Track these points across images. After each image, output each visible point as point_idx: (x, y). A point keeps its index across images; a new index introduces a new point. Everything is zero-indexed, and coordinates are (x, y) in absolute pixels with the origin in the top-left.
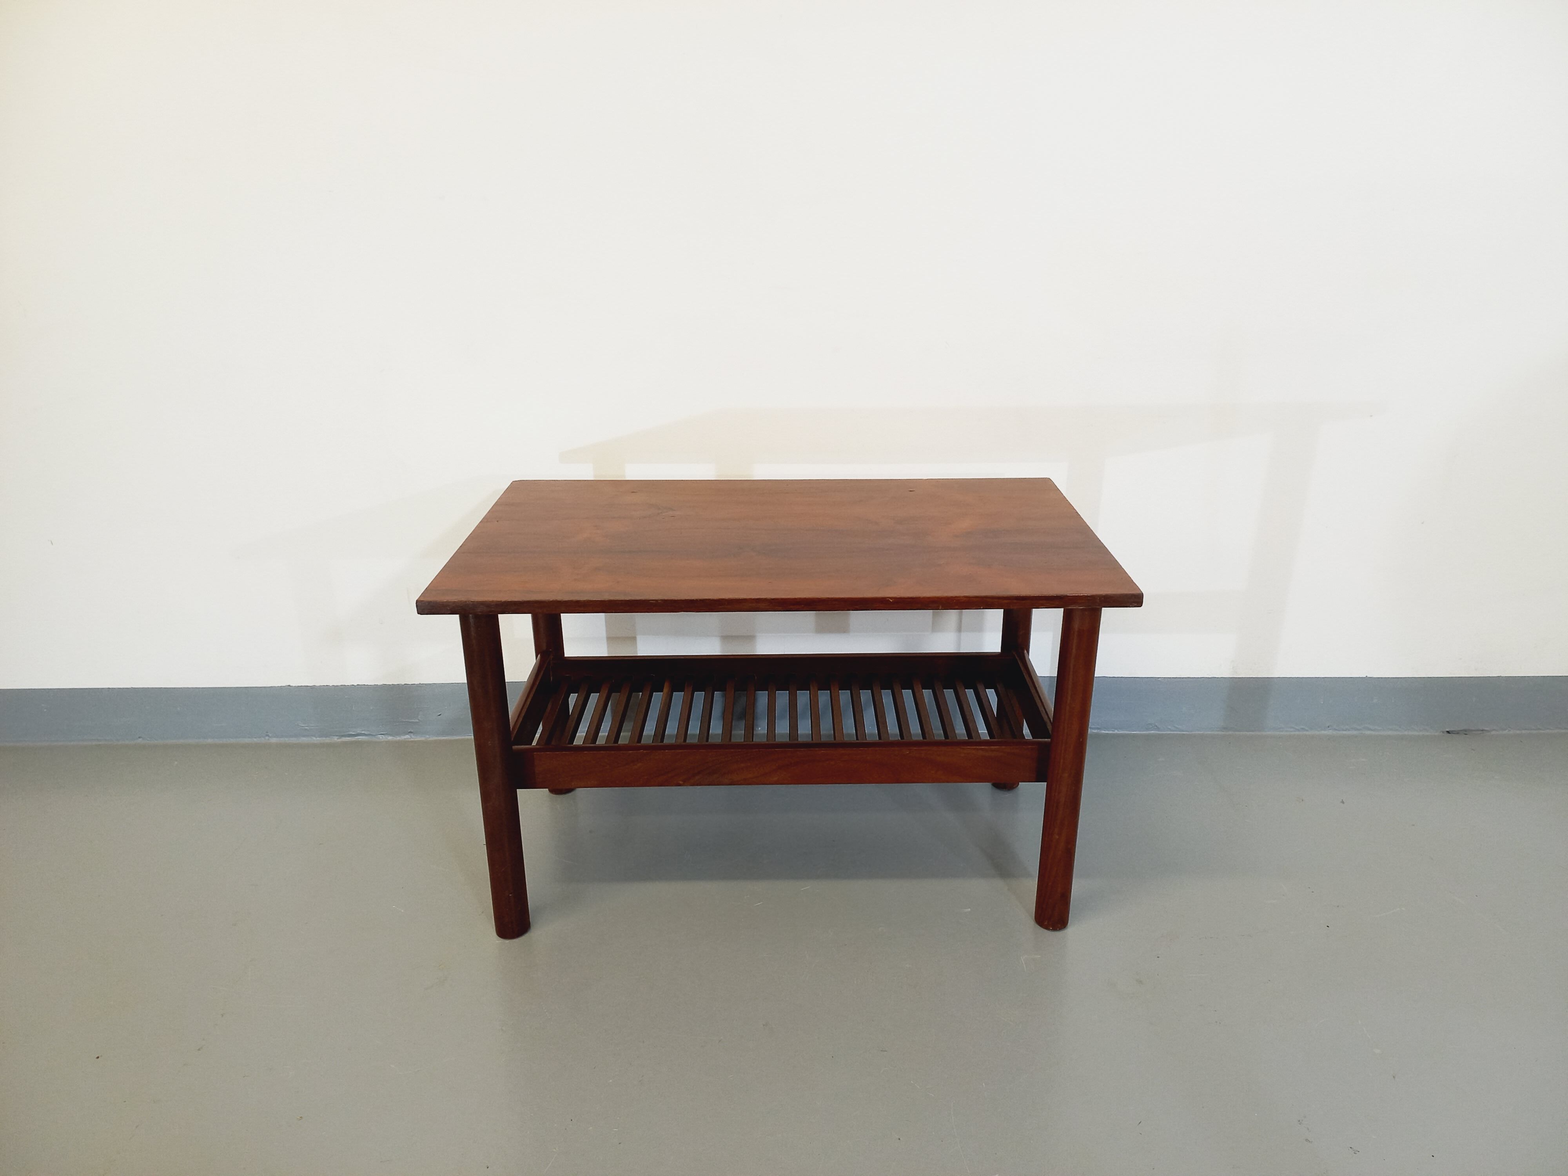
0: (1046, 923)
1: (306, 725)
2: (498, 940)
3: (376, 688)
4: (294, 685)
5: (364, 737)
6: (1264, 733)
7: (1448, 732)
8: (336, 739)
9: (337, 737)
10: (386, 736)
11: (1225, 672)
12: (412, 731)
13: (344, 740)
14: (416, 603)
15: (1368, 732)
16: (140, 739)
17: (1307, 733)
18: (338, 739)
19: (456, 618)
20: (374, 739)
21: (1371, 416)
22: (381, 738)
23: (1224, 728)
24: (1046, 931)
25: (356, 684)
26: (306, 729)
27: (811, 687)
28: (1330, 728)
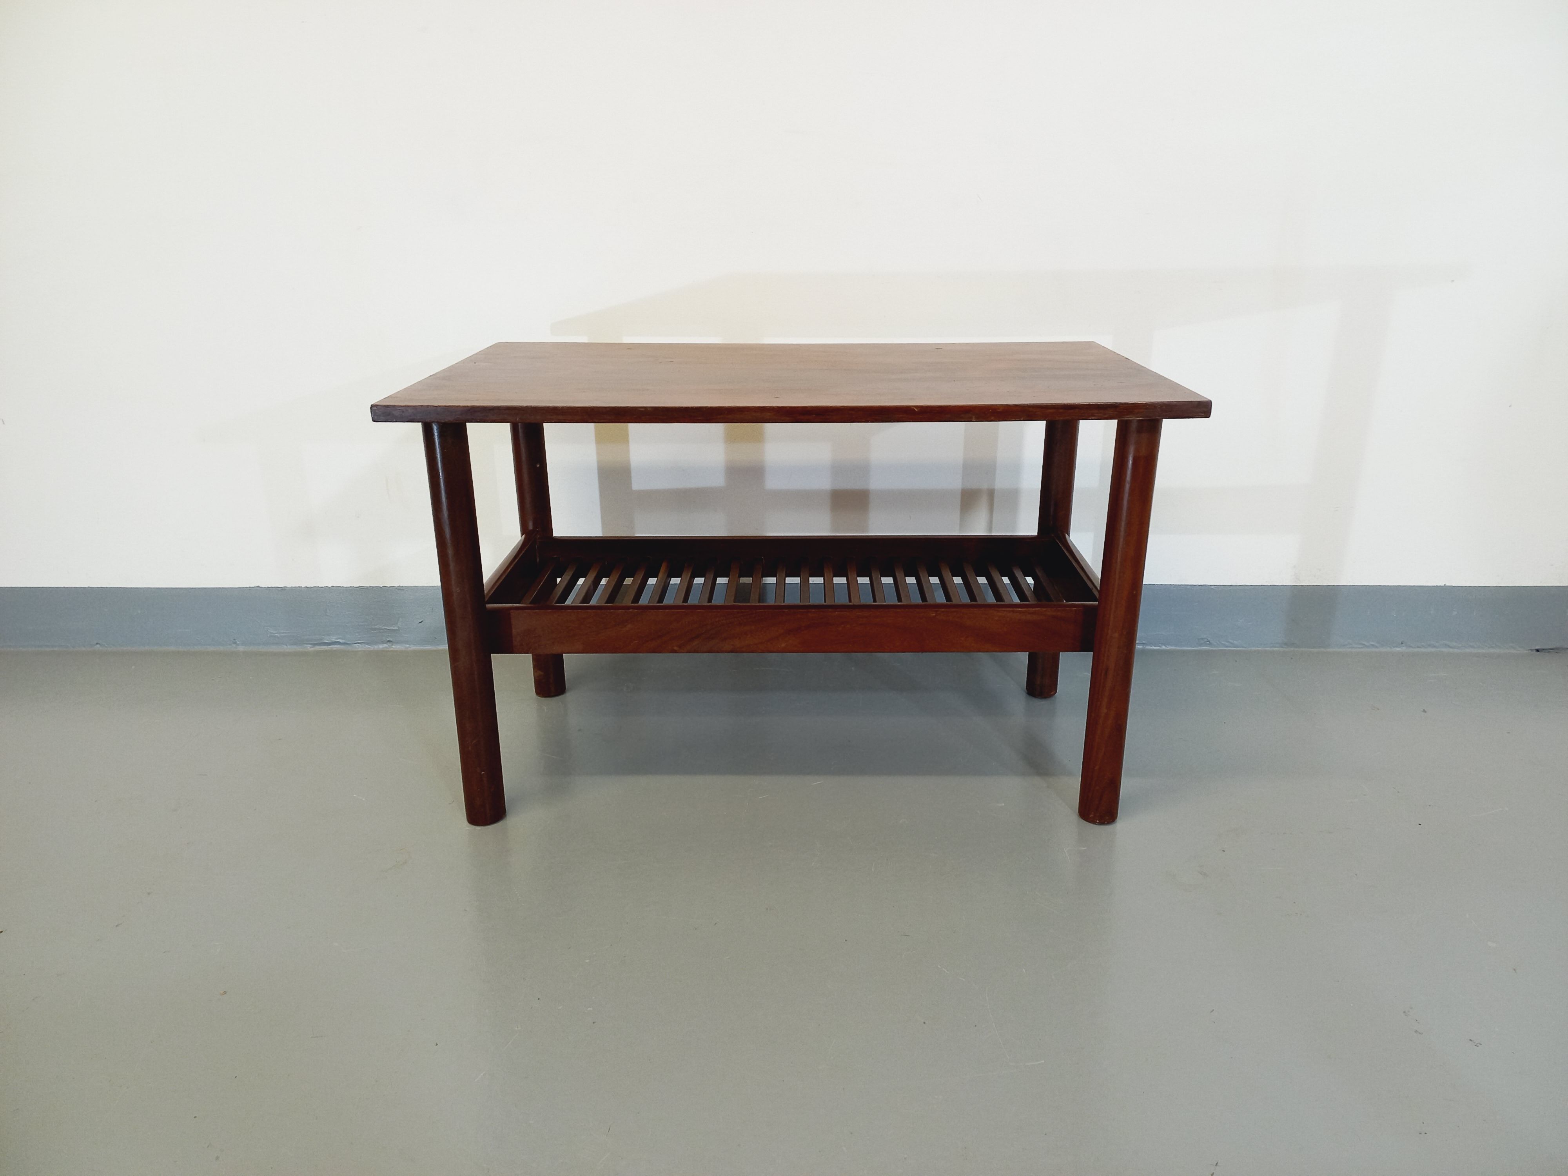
0: (1091, 816)
1: (276, 632)
2: (468, 827)
3: (351, 590)
4: (263, 586)
5: (338, 646)
6: (1329, 650)
7: (1538, 650)
8: (309, 648)
9: (310, 646)
10: (363, 645)
11: (1285, 580)
12: (391, 640)
13: (317, 649)
14: (371, 408)
15: (1445, 650)
16: (98, 646)
17: (1377, 650)
18: (310, 648)
19: (417, 428)
20: (349, 648)
21: (1453, 281)
22: (357, 647)
23: (1286, 644)
24: (1091, 825)
25: (330, 586)
26: (275, 636)
27: (825, 575)
28: (1403, 645)
